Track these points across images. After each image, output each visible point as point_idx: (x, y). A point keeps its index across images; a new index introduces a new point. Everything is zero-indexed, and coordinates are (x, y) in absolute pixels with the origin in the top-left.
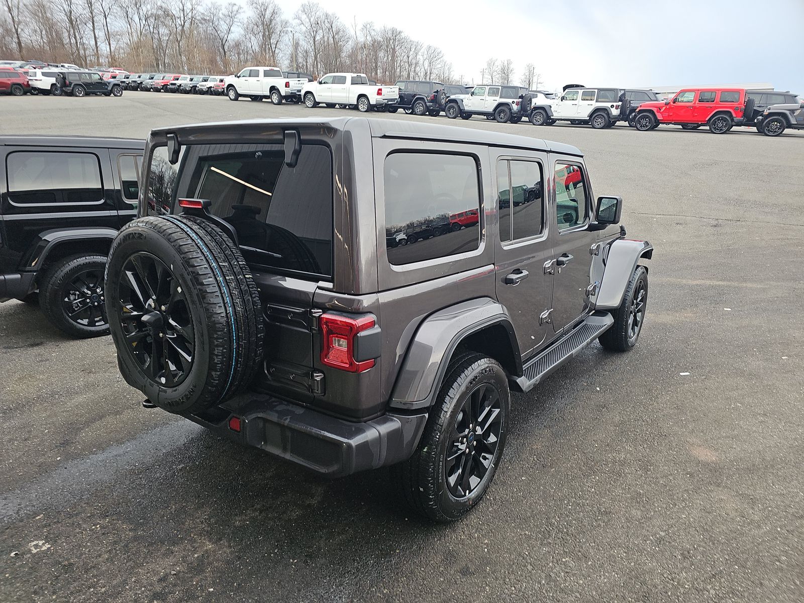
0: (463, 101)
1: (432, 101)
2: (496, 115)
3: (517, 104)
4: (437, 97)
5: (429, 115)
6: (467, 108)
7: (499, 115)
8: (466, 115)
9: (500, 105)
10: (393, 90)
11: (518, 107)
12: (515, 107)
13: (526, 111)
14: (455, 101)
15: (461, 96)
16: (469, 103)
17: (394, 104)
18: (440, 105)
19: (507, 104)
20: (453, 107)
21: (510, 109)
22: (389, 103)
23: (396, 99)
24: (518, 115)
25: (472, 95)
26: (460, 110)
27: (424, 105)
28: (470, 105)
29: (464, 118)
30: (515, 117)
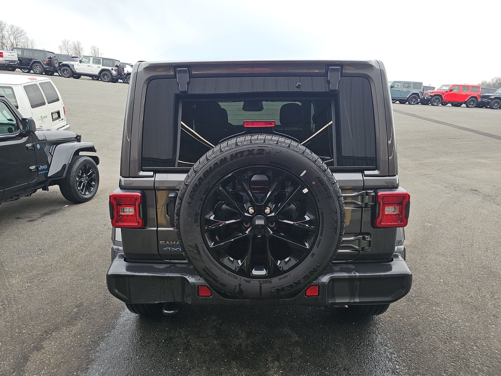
0: (74, 66)
1: (48, 64)
2: (101, 76)
3: (115, 70)
4: (52, 62)
5: (46, 74)
6: (77, 71)
7: (104, 77)
8: (77, 76)
9: (103, 70)
10: (12, 54)
11: (116, 73)
12: (114, 73)
13: (121, 75)
14: (67, 65)
15: (72, 63)
16: (78, 67)
17: (15, 65)
18: (55, 67)
19: (108, 70)
20: (67, 70)
21: (111, 74)
22: (11, 63)
23: (16, 61)
24: (116, 78)
25: (80, 63)
26: (73, 72)
27: (42, 67)
28: (80, 69)
29: (75, 78)
30: (114, 79)
